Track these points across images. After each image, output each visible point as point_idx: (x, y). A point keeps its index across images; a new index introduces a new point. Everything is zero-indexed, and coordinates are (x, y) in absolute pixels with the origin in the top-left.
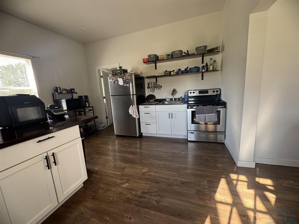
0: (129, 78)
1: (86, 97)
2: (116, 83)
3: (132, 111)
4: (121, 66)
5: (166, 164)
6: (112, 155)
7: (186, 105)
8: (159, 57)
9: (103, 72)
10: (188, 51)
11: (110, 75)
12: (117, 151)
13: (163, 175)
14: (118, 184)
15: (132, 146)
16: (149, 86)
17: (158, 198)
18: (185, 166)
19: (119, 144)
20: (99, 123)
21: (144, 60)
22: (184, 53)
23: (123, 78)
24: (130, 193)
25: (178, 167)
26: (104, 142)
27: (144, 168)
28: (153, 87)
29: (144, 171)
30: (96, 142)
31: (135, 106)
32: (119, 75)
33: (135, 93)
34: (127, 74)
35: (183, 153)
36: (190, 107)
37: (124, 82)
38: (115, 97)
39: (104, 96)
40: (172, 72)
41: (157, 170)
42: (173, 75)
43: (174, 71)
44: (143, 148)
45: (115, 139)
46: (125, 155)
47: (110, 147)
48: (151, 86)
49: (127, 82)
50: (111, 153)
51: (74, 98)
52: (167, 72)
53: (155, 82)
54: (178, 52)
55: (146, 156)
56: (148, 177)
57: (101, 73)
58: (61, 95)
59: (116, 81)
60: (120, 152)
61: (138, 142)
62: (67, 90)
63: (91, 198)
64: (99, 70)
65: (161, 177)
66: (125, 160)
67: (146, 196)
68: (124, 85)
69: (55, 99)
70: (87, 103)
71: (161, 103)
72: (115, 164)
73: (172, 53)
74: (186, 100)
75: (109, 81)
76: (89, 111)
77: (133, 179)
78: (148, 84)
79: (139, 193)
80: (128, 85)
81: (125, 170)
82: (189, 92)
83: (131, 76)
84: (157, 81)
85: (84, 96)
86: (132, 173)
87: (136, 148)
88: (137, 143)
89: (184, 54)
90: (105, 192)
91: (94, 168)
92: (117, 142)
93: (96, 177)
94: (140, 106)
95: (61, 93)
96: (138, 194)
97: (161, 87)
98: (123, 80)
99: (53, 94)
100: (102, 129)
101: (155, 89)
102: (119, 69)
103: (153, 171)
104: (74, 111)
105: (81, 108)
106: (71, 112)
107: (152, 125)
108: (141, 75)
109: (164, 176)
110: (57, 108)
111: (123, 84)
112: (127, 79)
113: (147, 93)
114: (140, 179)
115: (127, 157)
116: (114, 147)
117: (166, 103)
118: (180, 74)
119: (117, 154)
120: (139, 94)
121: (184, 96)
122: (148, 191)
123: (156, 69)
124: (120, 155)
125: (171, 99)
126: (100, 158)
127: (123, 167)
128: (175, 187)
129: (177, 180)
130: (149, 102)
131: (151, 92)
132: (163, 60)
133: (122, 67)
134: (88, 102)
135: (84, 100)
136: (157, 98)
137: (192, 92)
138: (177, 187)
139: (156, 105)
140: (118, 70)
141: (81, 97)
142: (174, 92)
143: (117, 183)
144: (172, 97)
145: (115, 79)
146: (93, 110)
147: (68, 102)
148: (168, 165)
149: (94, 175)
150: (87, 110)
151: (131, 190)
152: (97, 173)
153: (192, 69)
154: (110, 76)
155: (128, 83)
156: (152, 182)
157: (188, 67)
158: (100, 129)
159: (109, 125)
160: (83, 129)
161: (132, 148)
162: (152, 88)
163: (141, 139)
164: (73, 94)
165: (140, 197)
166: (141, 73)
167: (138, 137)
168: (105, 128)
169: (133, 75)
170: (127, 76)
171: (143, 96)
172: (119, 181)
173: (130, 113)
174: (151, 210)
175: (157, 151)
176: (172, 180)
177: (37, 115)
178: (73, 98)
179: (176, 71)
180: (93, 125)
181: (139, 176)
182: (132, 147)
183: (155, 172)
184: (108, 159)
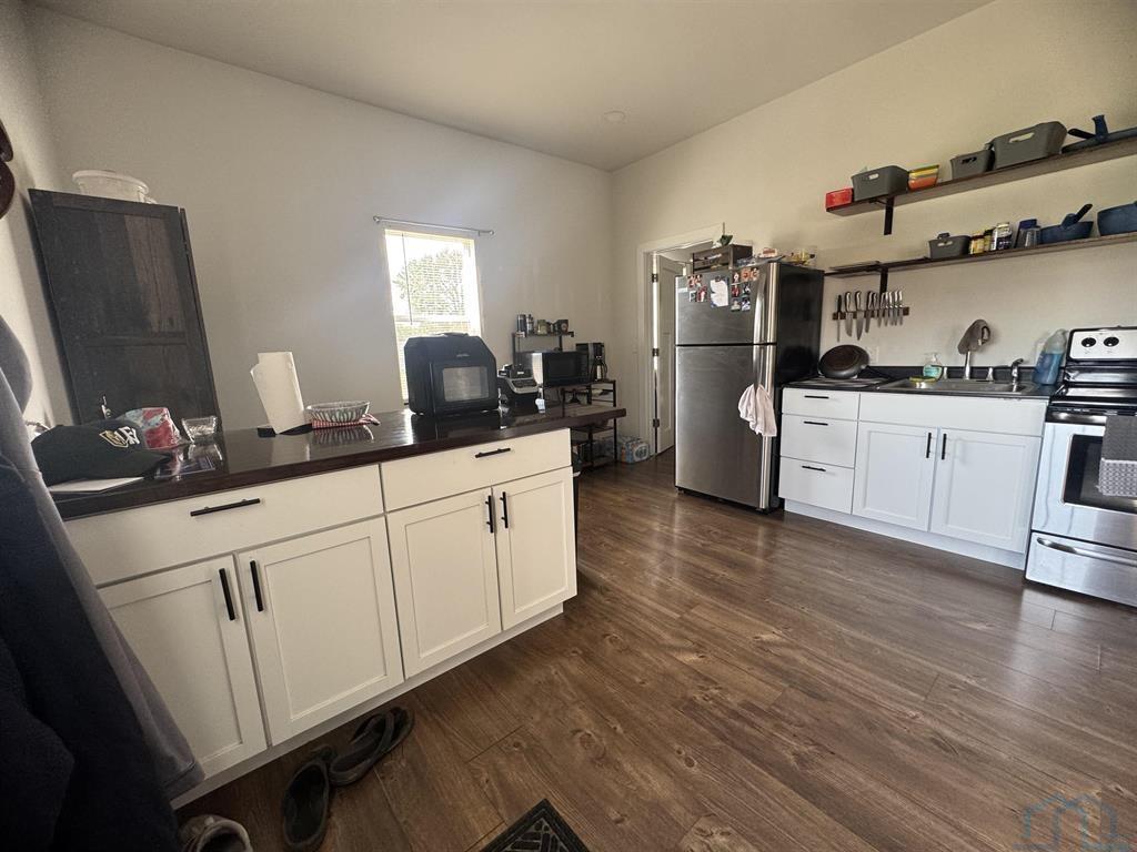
0: (755, 279)
1: (599, 347)
2: (703, 298)
3: (753, 407)
4: (727, 234)
5: (871, 646)
6: (659, 552)
7: (1041, 405)
8: (913, 175)
9: (661, 259)
10: (1099, 121)
11: (684, 270)
12: (676, 541)
13: (848, 679)
14: (664, 646)
15: (735, 539)
16: (843, 310)
17: (806, 750)
18: (973, 682)
19: (688, 520)
20: (629, 439)
21: (830, 197)
22: (1076, 132)
23: (729, 281)
24: (701, 688)
25: (935, 674)
26: (635, 505)
27: (769, 626)
28: (860, 315)
29: (765, 637)
30: (614, 497)
31: (766, 390)
32: (718, 269)
33: (770, 338)
34: (747, 263)
35: (981, 627)
36: (1063, 416)
37: (733, 296)
38: (692, 349)
39: (656, 347)
40: (976, 238)
41: (824, 654)
42: (985, 255)
43: (990, 232)
44: (779, 554)
45: (674, 501)
46: (704, 563)
47: (656, 526)
48: (852, 308)
49: (747, 293)
50: (657, 545)
51: (564, 350)
52: (950, 243)
53: (877, 288)
54: (1030, 135)
55: (787, 588)
56: (780, 663)
57: (655, 266)
58: (532, 339)
59: (703, 294)
60: (685, 547)
61: (762, 531)
62: (549, 324)
63: (580, 652)
64: (649, 256)
65: (835, 684)
66: (699, 579)
67: (758, 720)
68: (731, 304)
69: (517, 350)
70: (598, 367)
71: (897, 383)
72: (664, 582)
73: (991, 144)
74: (1049, 379)
75: (678, 291)
76: (601, 394)
77: (719, 649)
78: (840, 301)
79: (733, 700)
80: (746, 306)
81: (692, 611)
82: (1079, 337)
83: (764, 269)
84: (883, 288)
85: (594, 344)
86: (718, 630)
87: (752, 549)
88: (757, 535)
89: (1071, 140)
90: (620, 652)
91: (597, 573)
92: (679, 513)
93: (600, 603)
94: (788, 393)
95: (533, 332)
96: (728, 702)
97: (906, 312)
98: (731, 289)
99: (514, 336)
100: (637, 459)
101: (873, 322)
102: (719, 245)
103: (807, 650)
104: (559, 389)
105: (579, 382)
106: (552, 392)
107: (833, 474)
108: (810, 264)
109: (849, 684)
110: (520, 376)
111: (727, 304)
112: (746, 284)
113: (831, 337)
114: (745, 658)
115: (708, 572)
116: (666, 527)
117: (924, 386)
118: (1027, 249)
119: (676, 553)
120: (792, 342)
121: (1038, 356)
122: (770, 710)
123: (888, 230)
124: (684, 556)
125: (954, 372)
126: (617, 550)
127: (689, 598)
128: (897, 742)
129: (910, 723)
130: (834, 378)
131: (849, 333)
132: (932, 187)
133: (731, 237)
134: (601, 363)
135: (591, 357)
136: (876, 360)
137: (1100, 337)
138: (908, 749)
139: (864, 394)
140: (717, 250)
141: (583, 347)
142: (978, 335)
143: (661, 642)
144: (959, 360)
145: (699, 285)
146: (614, 391)
147: (547, 359)
148: (882, 649)
149: (595, 594)
150: (597, 390)
151: (706, 679)
152: (604, 590)
153: (1113, 217)
154: (684, 274)
155: (750, 298)
156: (791, 686)
157: (1087, 208)
158: (628, 460)
159: (659, 451)
160: (579, 448)
161: (733, 546)
162: (855, 317)
163: (774, 522)
164: (564, 337)
165: (736, 715)
166: (812, 256)
167: (764, 513)
168: (645, 458)
169: (774, 267)
170: (748, 272)
171: (810, 350)
172: (667, 638)
173: (742, 415)
174: (770, 774)
175: (842, 583)
176: (885, 712)
177: (478, 389)
178: (561, 349)
179: (1005, 234)
180: (610, 442)
181: (741, 645)
182: (732, 541)
183: (812, 657)
184: (641, 560)
